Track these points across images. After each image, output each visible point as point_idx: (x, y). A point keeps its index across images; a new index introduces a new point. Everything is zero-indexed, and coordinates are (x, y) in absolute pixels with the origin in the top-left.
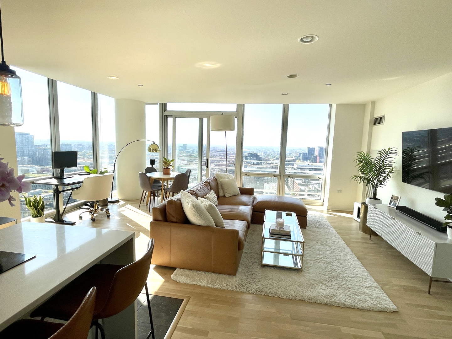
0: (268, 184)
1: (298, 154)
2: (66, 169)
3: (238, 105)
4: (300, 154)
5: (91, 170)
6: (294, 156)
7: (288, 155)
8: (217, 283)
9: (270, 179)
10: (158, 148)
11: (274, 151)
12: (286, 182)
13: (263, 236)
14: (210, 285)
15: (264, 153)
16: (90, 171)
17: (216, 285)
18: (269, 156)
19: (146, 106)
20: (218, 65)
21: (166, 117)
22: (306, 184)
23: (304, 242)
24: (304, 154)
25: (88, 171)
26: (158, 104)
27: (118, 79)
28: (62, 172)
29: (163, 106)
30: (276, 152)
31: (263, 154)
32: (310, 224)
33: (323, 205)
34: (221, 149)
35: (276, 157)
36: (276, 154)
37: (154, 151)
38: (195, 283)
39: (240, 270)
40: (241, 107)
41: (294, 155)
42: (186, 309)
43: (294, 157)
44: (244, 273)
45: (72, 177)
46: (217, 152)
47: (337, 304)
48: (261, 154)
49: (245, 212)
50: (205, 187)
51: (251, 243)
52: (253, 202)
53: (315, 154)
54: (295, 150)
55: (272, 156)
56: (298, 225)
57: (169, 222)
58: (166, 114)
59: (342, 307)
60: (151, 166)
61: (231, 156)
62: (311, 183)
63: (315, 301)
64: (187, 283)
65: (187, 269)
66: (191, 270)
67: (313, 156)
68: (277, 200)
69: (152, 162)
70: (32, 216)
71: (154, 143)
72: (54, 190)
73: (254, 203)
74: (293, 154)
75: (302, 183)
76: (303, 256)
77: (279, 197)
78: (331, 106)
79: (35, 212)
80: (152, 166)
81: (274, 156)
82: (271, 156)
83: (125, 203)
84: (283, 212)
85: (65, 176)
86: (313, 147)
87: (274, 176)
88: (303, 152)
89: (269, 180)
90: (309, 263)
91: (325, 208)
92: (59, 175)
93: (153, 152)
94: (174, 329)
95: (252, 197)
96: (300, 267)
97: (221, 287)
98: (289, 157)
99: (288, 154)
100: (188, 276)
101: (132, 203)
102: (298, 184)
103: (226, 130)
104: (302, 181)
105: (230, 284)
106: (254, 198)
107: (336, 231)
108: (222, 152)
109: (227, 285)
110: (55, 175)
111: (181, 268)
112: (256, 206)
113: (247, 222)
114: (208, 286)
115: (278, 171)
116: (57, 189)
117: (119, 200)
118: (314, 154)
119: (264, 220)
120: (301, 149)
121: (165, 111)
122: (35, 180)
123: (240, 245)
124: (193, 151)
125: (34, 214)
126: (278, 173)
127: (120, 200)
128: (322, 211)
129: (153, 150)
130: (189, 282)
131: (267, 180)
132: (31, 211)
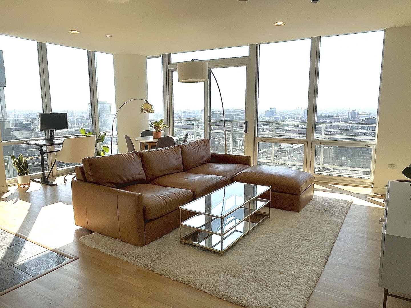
14: (107, 252)
16: (86, 134)
17: (112, 253)
19: (148, 60)
21: (172, 70)
25: (84, 134)
26: (160, 57)
28: (53, 134)
29: (167, 58)
33: (371, 186)
38: (96, 247)
58: (170, 67)
87: (299, 142)
93: (146, 112)
108: (326, 117)
113: (193, 192)
116: (42, 150)
121: (169, 64)
122: (26, 141)
130: (91, 245)
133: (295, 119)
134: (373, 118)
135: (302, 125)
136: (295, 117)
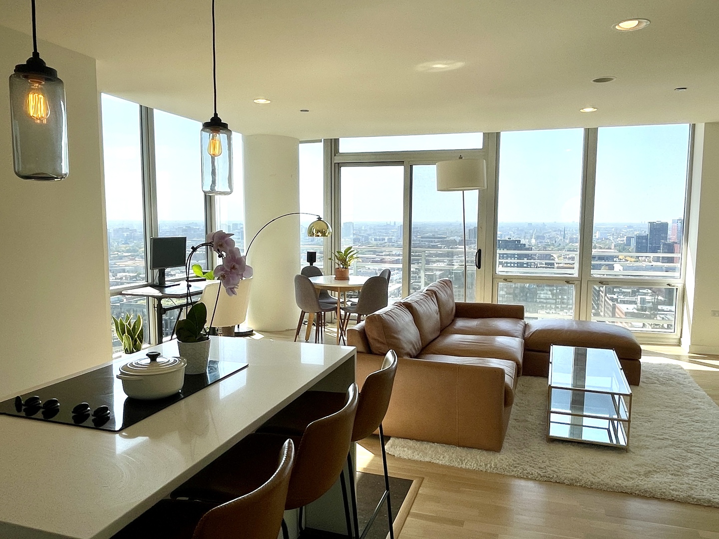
0: (548, 313)
1: (625, 239)
2: (167, 270)
3: (487, 136)
4: (629, 239)
5: (204, 273)
6: (613, 245)
7: (597, 243)
8: (469, 460)
9: (554, 301)
10: (328, 227)
11: (562, 233)
12: (593, 308)
13: (549, 383)
14: (456, 464)
15: (537, 238)
17: (466, 464)
18: (549, 245)
19: (300, 145)
20: (459, 65)
21: (339, 165)
22: (647, 313)
23: (630, 395)
24: (639, 238)
25: (200, 274)
26: (321, 142)
27: (269, 102)
28: (162, 275)
29: (332, 146)
30: (568, 236)
31: (533, 241)
32: (648, 378)
33: (679, 344)
34: (431, 232)
35: (568, 246)
36: (567, 241)
37: (319, 234)
38: (427, 459)
39: (506, 444)
40: (492, 141)
41: (613, 241)
42: (420, 492)
43: (613, 247)
44: (515, 449)
45: (179, 285)
46: (422, 238)
47: (695, 500)
48: (529, 242)
49: (509, 346)
50: (427, 297)
51: (523, 407)
52: (524, 332)
53: (670, 239)
54: (616, 229)
55: (556, 245)
56: (619, 370)
57: (376, 354)
58: (337, 160)
59: (705, 506)
60: (308, 264)
61: (457, 248)
62: (659, 310)
63: (652, 494)
64: (414, 459)
65: (410, 439)
66: (417, 440)
67: (665, 244)
68: (575, 327)
69: (311, 257)
70: (124, 351)
71: (319, 219)
72: (155, 307)
73: (527, 334)
74: (611, 238)
75: (636, 311)
76: (629, 421)
77: (579, 322)
78: (693, 128)
79: (130, 345)
80: (311, 264)
81: (562, 245)
82: (554, 245)
83: (263, 336)
84: (588, 349)
85: (167, 284)
86: (663, 221)
87: (568, 282)
88: (636, 233)
89: (550, 304)
90: (643, 440)
91: (685, 349)
92: (157, 281)
93: (318, 236)
94: (405, 515)
95: (521, 323)
96: (622, 442)
97: (475, 468)
98: (601, 248)
99: (598, 239)
100: (415, 449)
101: (278, 336)
102: (626, 314)
103: (465, 188)
104: (635, 306)
105: (490, 463)
106: (526, 326)
107: (705, 391)
108: (435, 238)
109: (486, 465)
110: (150, 281)
111: (398, 437)
112: (531, 338)
113: (517, 363)
114: (451, 465)
115: (575, 273)
116: (160, 305)
117: (252, 331)
118: (666, 238)
119: (551, 361)
120: (630, 227)
121: (336, 154)
122: (124, 289)
123: (507, 397)
124: (367, 239)
125: (128, 348)
126: (576, 275)
127: (254, 332)
128: (678, 357)
129: (318, 231)
130: (416, 457)
131: (546, 303)
132: (126, 341)
133: (386, 241)
134: (507, 239)
135: (398, 252)
136: (386, 238)
